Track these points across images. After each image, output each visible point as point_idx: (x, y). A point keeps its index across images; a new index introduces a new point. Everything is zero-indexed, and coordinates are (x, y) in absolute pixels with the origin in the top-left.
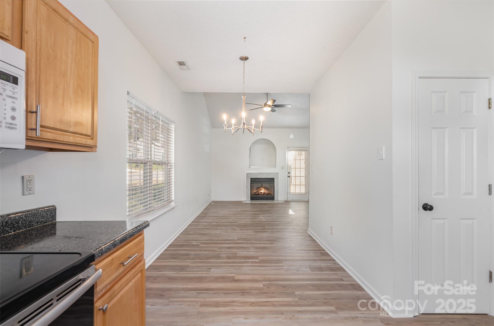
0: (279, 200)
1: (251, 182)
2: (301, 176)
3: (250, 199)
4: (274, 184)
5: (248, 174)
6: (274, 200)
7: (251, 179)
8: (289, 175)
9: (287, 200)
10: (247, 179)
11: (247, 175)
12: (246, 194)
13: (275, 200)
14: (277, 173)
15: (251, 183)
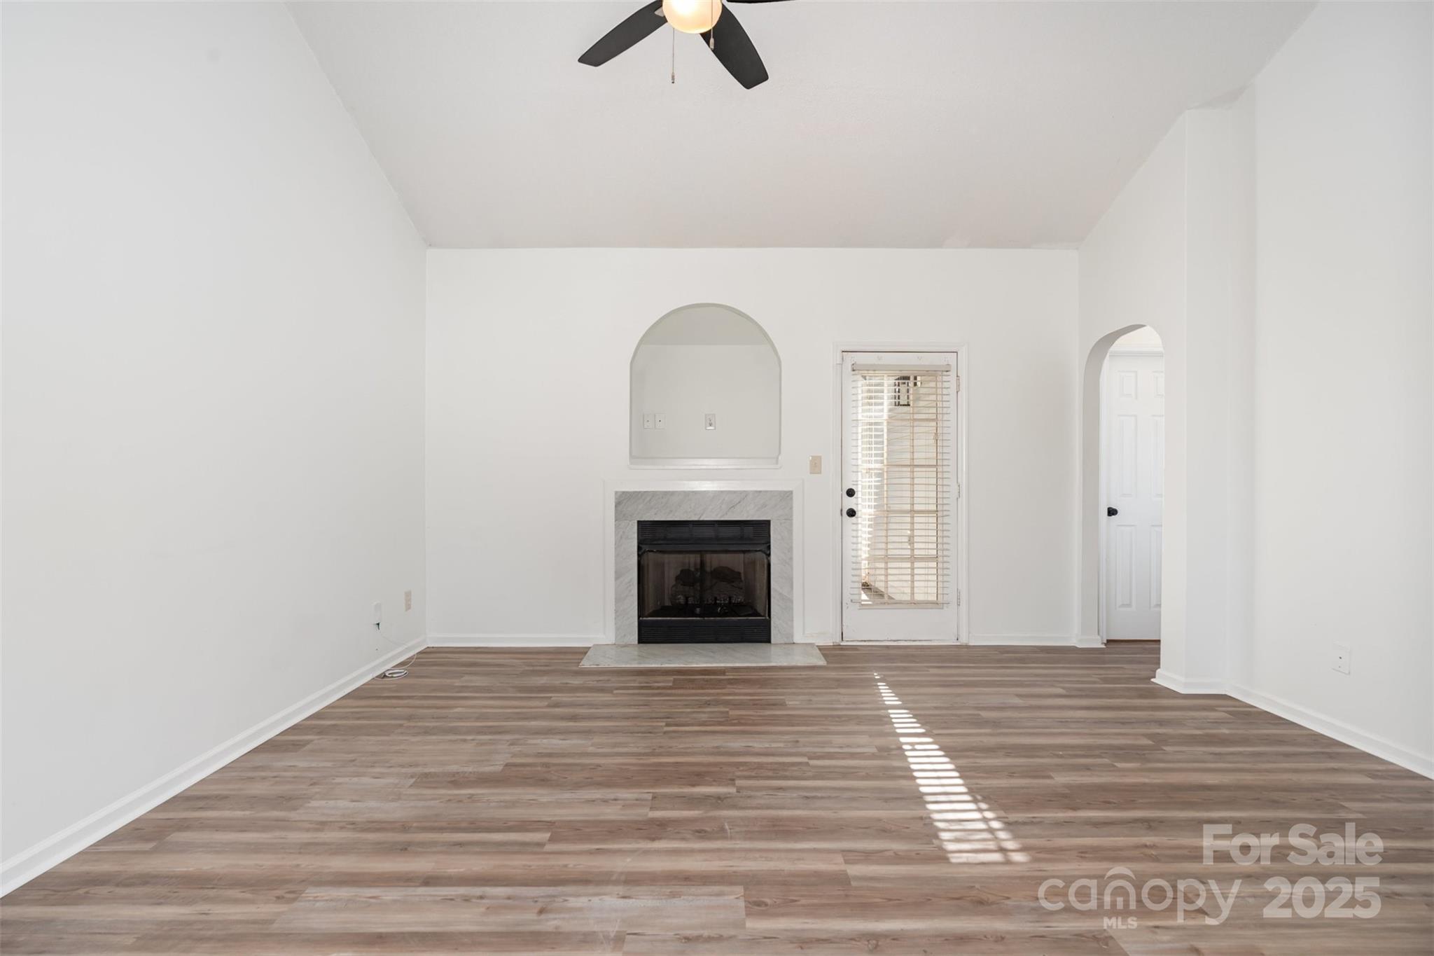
0: (798, 639)
1: (639, 543)
2: (917, 507)
3: (634, 637)
4: (769, 555)
5: (623, 500)
6: (768, 641)
7: (643, 526)
8: (850, 503)
9: (838, 640)
10: (617, 527)
11: (618, 504)
12: (616, 611)
13: (773, 640)
14: (787, 496)
15: (639, 549)
